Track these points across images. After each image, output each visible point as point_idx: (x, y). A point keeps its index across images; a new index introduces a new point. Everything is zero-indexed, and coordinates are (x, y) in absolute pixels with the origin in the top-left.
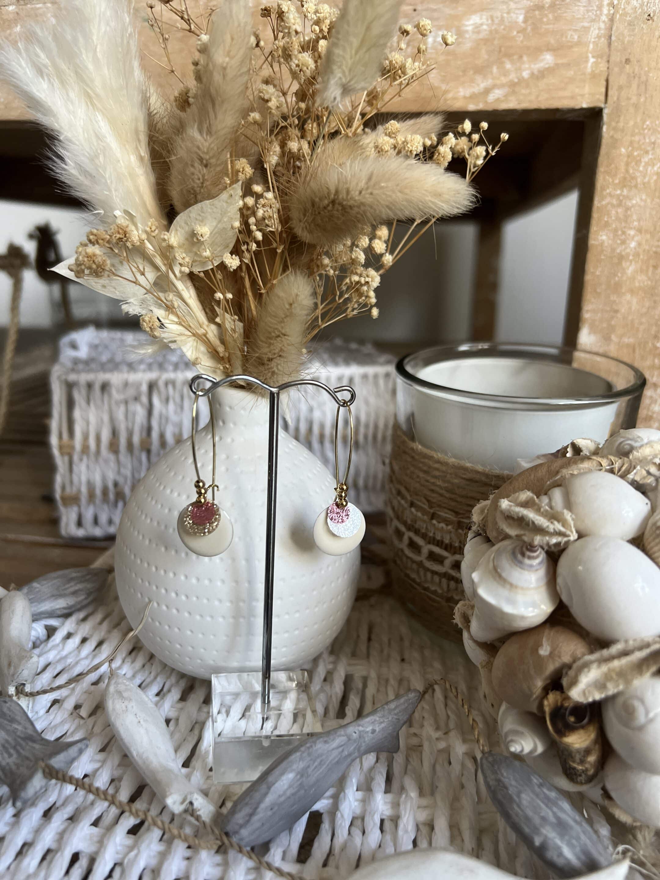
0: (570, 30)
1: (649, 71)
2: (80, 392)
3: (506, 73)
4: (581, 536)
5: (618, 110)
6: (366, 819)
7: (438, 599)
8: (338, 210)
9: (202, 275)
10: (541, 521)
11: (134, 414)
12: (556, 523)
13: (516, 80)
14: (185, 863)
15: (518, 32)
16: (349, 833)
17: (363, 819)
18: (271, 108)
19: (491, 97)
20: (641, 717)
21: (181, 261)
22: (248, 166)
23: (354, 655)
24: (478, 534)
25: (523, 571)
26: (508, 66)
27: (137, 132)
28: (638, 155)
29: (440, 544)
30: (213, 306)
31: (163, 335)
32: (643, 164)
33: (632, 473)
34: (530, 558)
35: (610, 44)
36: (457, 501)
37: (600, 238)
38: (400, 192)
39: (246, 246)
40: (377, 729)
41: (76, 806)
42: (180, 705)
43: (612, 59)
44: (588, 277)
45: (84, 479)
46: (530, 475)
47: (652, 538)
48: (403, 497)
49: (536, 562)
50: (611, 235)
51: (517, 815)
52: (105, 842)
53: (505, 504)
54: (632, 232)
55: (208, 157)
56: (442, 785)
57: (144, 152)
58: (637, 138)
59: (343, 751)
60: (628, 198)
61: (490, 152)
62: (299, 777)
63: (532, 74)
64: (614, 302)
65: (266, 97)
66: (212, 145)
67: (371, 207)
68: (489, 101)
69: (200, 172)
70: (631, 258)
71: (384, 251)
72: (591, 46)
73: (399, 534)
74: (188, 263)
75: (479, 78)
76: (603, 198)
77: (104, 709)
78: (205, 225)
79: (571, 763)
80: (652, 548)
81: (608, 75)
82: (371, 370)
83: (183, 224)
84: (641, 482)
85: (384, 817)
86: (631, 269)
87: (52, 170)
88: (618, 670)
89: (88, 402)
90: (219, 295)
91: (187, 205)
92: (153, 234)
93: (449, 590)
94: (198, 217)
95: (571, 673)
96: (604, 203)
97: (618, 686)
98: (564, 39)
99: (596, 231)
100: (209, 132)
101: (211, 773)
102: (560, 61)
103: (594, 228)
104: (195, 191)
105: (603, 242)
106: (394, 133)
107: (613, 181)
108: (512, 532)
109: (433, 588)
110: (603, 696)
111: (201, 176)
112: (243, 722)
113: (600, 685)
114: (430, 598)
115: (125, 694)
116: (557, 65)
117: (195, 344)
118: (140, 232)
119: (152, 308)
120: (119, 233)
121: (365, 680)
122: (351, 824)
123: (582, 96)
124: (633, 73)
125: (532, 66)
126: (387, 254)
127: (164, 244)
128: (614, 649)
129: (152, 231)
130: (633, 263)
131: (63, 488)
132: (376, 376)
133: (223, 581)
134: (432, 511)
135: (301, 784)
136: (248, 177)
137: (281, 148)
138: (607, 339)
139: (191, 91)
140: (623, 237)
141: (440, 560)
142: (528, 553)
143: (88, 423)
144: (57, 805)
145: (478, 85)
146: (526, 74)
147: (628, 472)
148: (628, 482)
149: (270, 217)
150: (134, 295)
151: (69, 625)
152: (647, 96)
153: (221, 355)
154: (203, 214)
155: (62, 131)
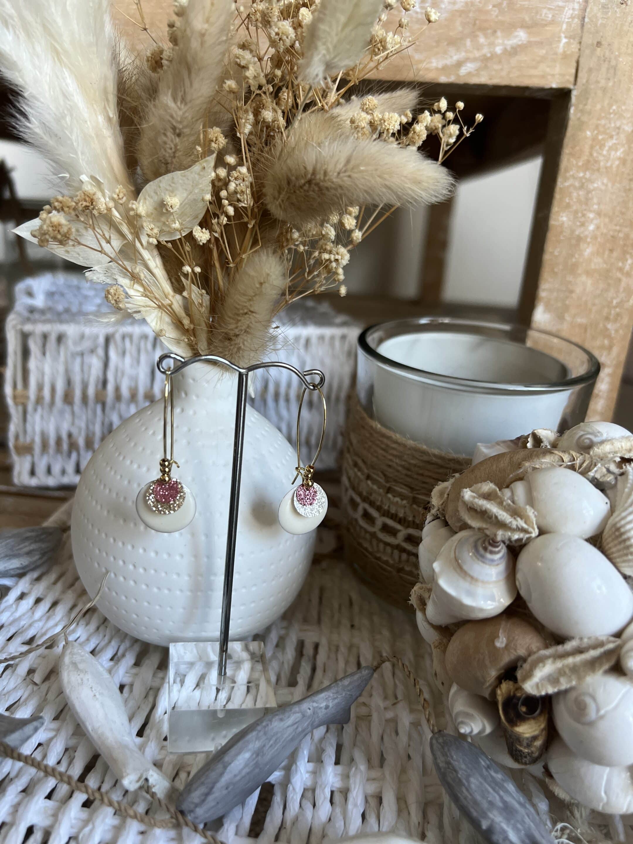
0: (545, 8)
1: (619, 56)
2: (35, 342)
3: (479, 47)
4: (542, 532)
5: (586, 93)
6: (317, 792)
7: (389, 568)
8: (313, 191)
9: (170, 245)
10: (504, 516)
11: (90, 367)
12: (519, 519)
13: (489, 55)
14: (140, 837)
15: (494, 6)
16: (300, 806)
17: (314, 790)
18: (248, 78)
19: (463, 71)
20: (592, 714)
21: (149, 232)
22: (222, 135)
23: (305, 620)
24: (436, 518)
25: (485, 565)
26: (482, 40)
27: (105, 91)
28: (603, 139)
29: (393, 517)
30: (179, 276)
31: (128, 305)
32: (607, 148)
33: (593, 471)
34: (492, 552)
35: (583, 25)
36: (413, 478)
37: (561, 219)
38: (379, 176)
39: (216, 220)
40: (331, 705)
41: (30, 777)
42: (134, 671)
43: (584, 40)
44: (547, 257)
45: (38, 429)
46: (492, 465)
47: (610, 539)
48: (360, 470)
49: (497, 556)
50: (572, 217)
51: (465, 798)
52: (60, 816)
53: (467, 494)
54: (591, 215)
55: (181, 127)
56: (390, 759)
57: (113, 113)
58: (603, 122)
59: (297, 728)
60: (590, 181)
61: (465, 133)
62: (254, 756)
63: (505, 51)
64: (570, 282)
65: (243, 63)
66: (187, 114)
67: (349, 190)
68: (461, 74)
69: (172, 141)
70: (589, 240)
71: (353, 228)
72: (564, 26)
73: (354, 504)
74: (157, 234)
75: (452, 50)
76: (566, 179)
77: (58, 674)
78: (175, 196)
79: (518, 747)
80: (610, 548)
81: (579, 57)
82: (328, 332)
83: (152, 194)
84: (601, 480)
85: (334, 789)
86: (588, 251)
87: (15, 128)
88: (571, 666)
89: (44, 354)
90: (187, 269)
91: (157, 174)
92: (121, 202)
93: (400, 561)
94: (168, 187)
95: (526, 666)
96: (567, 184)
97: (571, 681)
98: (538, 17)
99: (557, 212)
100: (183, 100)
101: (165, 743)
102: (532, 39)
103: (555, 209)
104: (166, 160)
105: (563, 223)
106: (371, 110)
107: (577, 164)
108: (475, 523)
109: (385, 558)
110: (556, 690)
111: (173, 146)
112: (197, 693)
113: (553, 679)
114: (381, 568)
115: (81, 666)
116: (529, 42)
117: (160, 314)
118: (108, 199)
119: (117, 277)
120: (85, 201)
121: (316, 647)
122: (303, 796)
123: (553, 75)
124: (604, 56)
125: (506, 42)
126: (357, 231)
127: (132, 213)
128: (569, 646)
129: (119, 199)
130: (591, 245)
131: (17, 437)
132: (332, 338)
133: (182, 556)
134: (388, 485)
135: (257, 762)
136: (221, 147)
137: (254, 116)
138: (561, 318)
139: (165, 53)
140: (582, 219)
141: (393, 533)
142: (490, 548)
143: (43, 374)
144: (12, 775)
145: (451, 57)
146: (498, 50)
147: (589, 469)
148: (588, 479)
149: (242, 192)
150: (99, 262)
151: (23, 585)
152: (616, 80)
153: (186, 327)
154: (173, 185)
155: (27, 87)
